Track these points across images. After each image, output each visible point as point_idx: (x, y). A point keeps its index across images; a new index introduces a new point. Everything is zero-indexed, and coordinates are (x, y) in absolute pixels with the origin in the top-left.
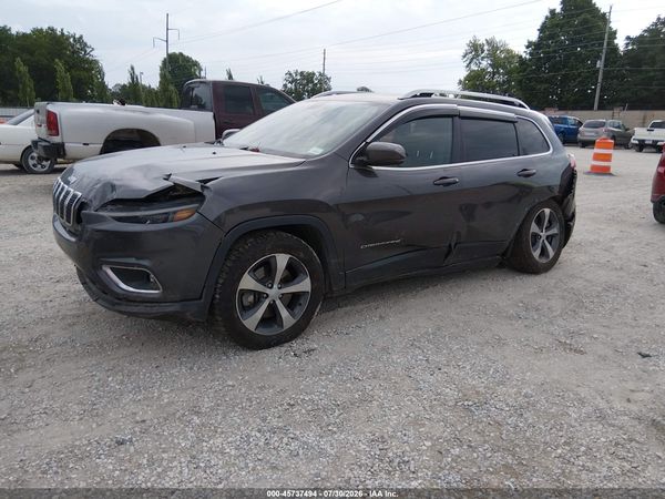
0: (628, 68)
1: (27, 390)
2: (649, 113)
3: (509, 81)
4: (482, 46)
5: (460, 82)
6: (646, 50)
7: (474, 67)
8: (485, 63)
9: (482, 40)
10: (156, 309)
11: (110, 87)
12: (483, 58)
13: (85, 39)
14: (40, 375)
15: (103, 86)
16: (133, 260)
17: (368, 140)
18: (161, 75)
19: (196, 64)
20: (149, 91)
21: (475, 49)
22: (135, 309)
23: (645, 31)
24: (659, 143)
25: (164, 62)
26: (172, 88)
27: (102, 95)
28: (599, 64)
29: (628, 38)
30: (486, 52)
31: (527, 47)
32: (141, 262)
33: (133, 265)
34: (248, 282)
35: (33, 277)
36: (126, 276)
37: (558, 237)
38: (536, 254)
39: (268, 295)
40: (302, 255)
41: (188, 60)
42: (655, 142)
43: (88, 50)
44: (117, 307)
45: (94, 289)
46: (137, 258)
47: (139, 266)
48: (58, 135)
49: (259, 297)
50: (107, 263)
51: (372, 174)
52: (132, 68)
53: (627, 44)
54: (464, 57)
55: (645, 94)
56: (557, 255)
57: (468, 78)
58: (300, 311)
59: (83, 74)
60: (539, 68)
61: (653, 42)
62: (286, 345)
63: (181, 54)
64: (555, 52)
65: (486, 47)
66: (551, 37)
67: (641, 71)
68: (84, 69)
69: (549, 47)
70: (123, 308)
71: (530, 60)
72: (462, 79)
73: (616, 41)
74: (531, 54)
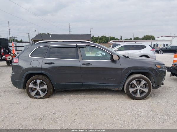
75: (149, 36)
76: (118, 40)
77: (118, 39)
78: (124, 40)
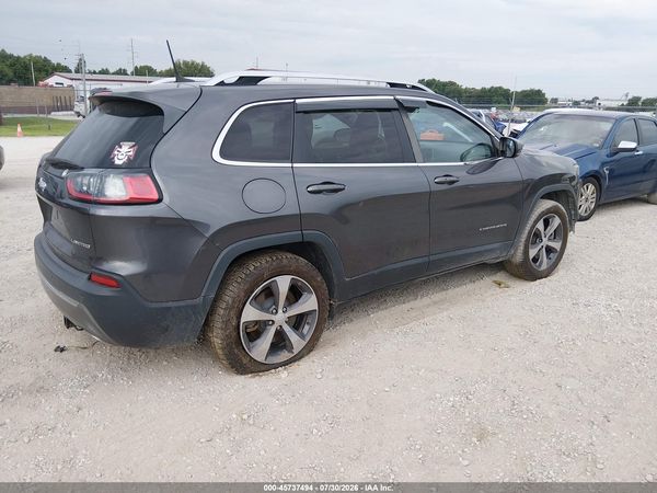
75: (193, 64)
76: (70, 71)
77: (66, 70)
78: (95, 73)
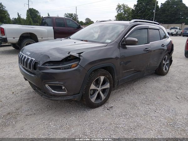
0: (161, 12)
1: (22, 131)
2: (170, 25)
3: (128, 16)
4: (121, 6)
5: (116, 17)
6: (166, 7)
7: (119, 12)
8: (122, 11)
9: (121, 5)
10: (65, 98)
11: (11, 19)
12: (121, 10)
13: (2, 4)
14: (25, 124)
15: (9, 18)
16: (57, 82)
17: (125, 37)
18: (27, 15)
19: (37, 12)
20: (23, 20)
21: (119, 7)
22: (57, 99)
23: (166, 2)
24: (173, 33)
25: (28, 11)
26: (31, 19)
27: (9, 22)
28: (154, 11)
29: (162, 4)
30: (122, 8)
31: (134, 6)
32: (60, 83)
33: (58, 84)
34: (93, 87)
35: (8, 85)
36: (54, 88)
37: (169, 64)
38: (164, 69)
39: (98, 90)
40: (108, 76)
41: (35, 10)
42: (172, 33)
43: (4, 7)
44: (50, 98)
45: (40, 92)
46: (59, 82)
47: (59, 84)
48: (4, 35)
49: (95, 91)
50: (47, 84)
51: (126, 48)
52: (18, 13)
53: (161, 5)
54: (116, 9)
55: (167, 19)
56: (169, 69)
57: (118, 15)
58: (106, 94)
59: (3, 15)
60: (137, 12)
61: (168, 5)
62: (103, 105)
63: (33, 9)
64: (142, 8)
65: (122, 7)
66: (141, 3)
67: (165, 13)
68: (3, 13)
69: (140, 6)
70: (53, 99)
71: (135, 10)
72: (116, 16)
73: (158, 4)
74: (135, 8)
